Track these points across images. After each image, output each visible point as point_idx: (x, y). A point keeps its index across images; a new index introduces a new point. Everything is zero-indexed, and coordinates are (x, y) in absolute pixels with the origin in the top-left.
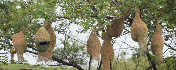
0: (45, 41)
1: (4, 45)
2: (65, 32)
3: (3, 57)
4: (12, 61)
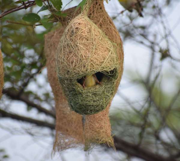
0: (100, 70)
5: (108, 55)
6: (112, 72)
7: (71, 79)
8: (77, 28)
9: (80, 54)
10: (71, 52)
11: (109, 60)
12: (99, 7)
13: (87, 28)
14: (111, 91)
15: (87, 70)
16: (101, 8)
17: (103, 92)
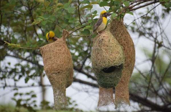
0: (113, 65)
1: (28, 66)
2: (154, 35)
3: (28, 94)
4: (45, 103)
5: (118, 56)
6: (120, 66)
7: (98, 69)
8: (102, 39)
9: (103, 55)
10: (98, 53)
11: (118, 59)
12: (121, 24)
13: (108, 39)
14: (120, 75)
15: (106, 65)
16: (122, 25)
17: (116, 76)
